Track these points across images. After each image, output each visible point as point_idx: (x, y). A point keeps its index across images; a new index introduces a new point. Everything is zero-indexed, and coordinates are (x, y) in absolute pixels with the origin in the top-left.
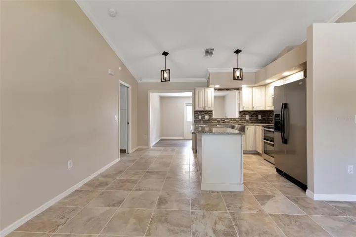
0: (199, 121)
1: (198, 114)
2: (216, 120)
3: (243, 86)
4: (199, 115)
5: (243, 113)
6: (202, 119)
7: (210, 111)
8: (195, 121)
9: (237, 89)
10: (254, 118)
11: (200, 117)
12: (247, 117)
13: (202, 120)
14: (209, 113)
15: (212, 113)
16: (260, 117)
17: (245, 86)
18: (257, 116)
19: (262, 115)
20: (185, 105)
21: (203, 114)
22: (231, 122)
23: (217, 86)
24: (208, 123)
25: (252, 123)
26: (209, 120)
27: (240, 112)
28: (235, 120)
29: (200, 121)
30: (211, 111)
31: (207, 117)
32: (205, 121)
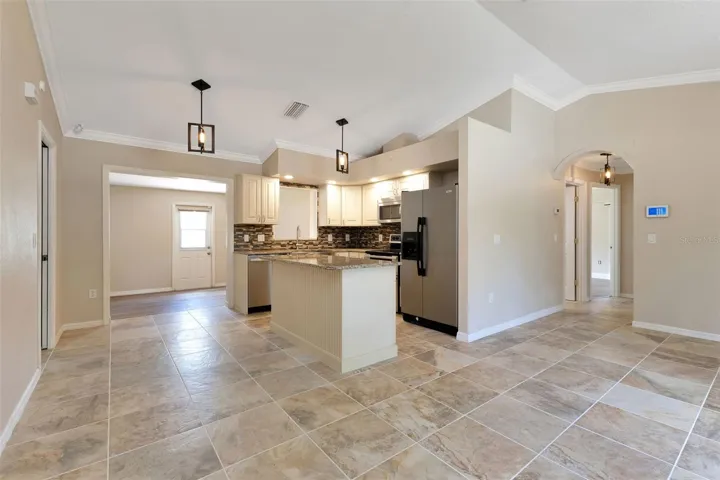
0: (245, 246)
1: (241, 230)
2: (278, 243)
3: (330, 182)
4: (245, 233)
5: (324, 230)
6: (250, 241)
7: (267, 226)
8: (235, 246)
9: (316, 187)
10: (340, 240)
11: (247, 238)
12: (330, 238)
13: (252, 244)
14: (266, 229)
15: (271, 231)
16: (348, 238)
17: (334, 182)
18: (344, 237)
19: (350, 233)
20: (175, 208)
21: (254, 232)
22: (305, 246)
23: (289, 178)
24: (262, 250)
25: (337, 247)
26: (265, 244)
27: (320, 229)
28: (311, 243)
29: (247, 246)
30: (270, 226)
31: (261, 238)
32: (257, 246)
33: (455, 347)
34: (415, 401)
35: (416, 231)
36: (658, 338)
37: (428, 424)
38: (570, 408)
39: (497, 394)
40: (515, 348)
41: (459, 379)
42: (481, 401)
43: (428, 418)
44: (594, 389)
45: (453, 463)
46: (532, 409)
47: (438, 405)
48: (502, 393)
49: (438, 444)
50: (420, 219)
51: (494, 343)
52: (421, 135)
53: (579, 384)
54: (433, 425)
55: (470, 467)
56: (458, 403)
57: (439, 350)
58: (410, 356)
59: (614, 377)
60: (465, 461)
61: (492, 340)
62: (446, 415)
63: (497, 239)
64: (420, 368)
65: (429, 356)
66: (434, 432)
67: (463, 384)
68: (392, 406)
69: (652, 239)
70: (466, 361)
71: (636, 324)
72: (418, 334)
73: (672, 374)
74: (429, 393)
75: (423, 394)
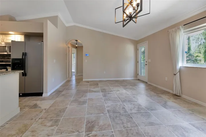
33: (44, 99)
34: (41, 123)
35: (21, 58)
36: (88, 82)
37: (52, 128)
38: (84, 102)
39: (67, 107)
40: (63, 93)
41: (52, 108)
42: (64, 111)
43: (52, 126)
44: (86, 96)
45: (69, 133)
46: (78, 107)
47: (51, 120)
48: (68, 106)
49: (60, 131)
50: (23, 53)
51: (56, 94)
52: (17, 18)
53: (82, 96)
54: (55, 127)
55: (74, 131)
56: (58, 116)
57: (38, 103)
58: (27, 109)
59: (87, 92)
60: (72, 130)
61: (55, 93)
62: (57, 121)
63: (55, 61)
64: (35, 112)
65: (35, 106)
66: (57, 129)
67: (55, 109)
68: (32, 131)
69: (86, 61)
70: (51, 102)
71: (83, 80)
72: (24, 100)
73: (94, 88)
74: (45, 118)
75: (43, 119)
